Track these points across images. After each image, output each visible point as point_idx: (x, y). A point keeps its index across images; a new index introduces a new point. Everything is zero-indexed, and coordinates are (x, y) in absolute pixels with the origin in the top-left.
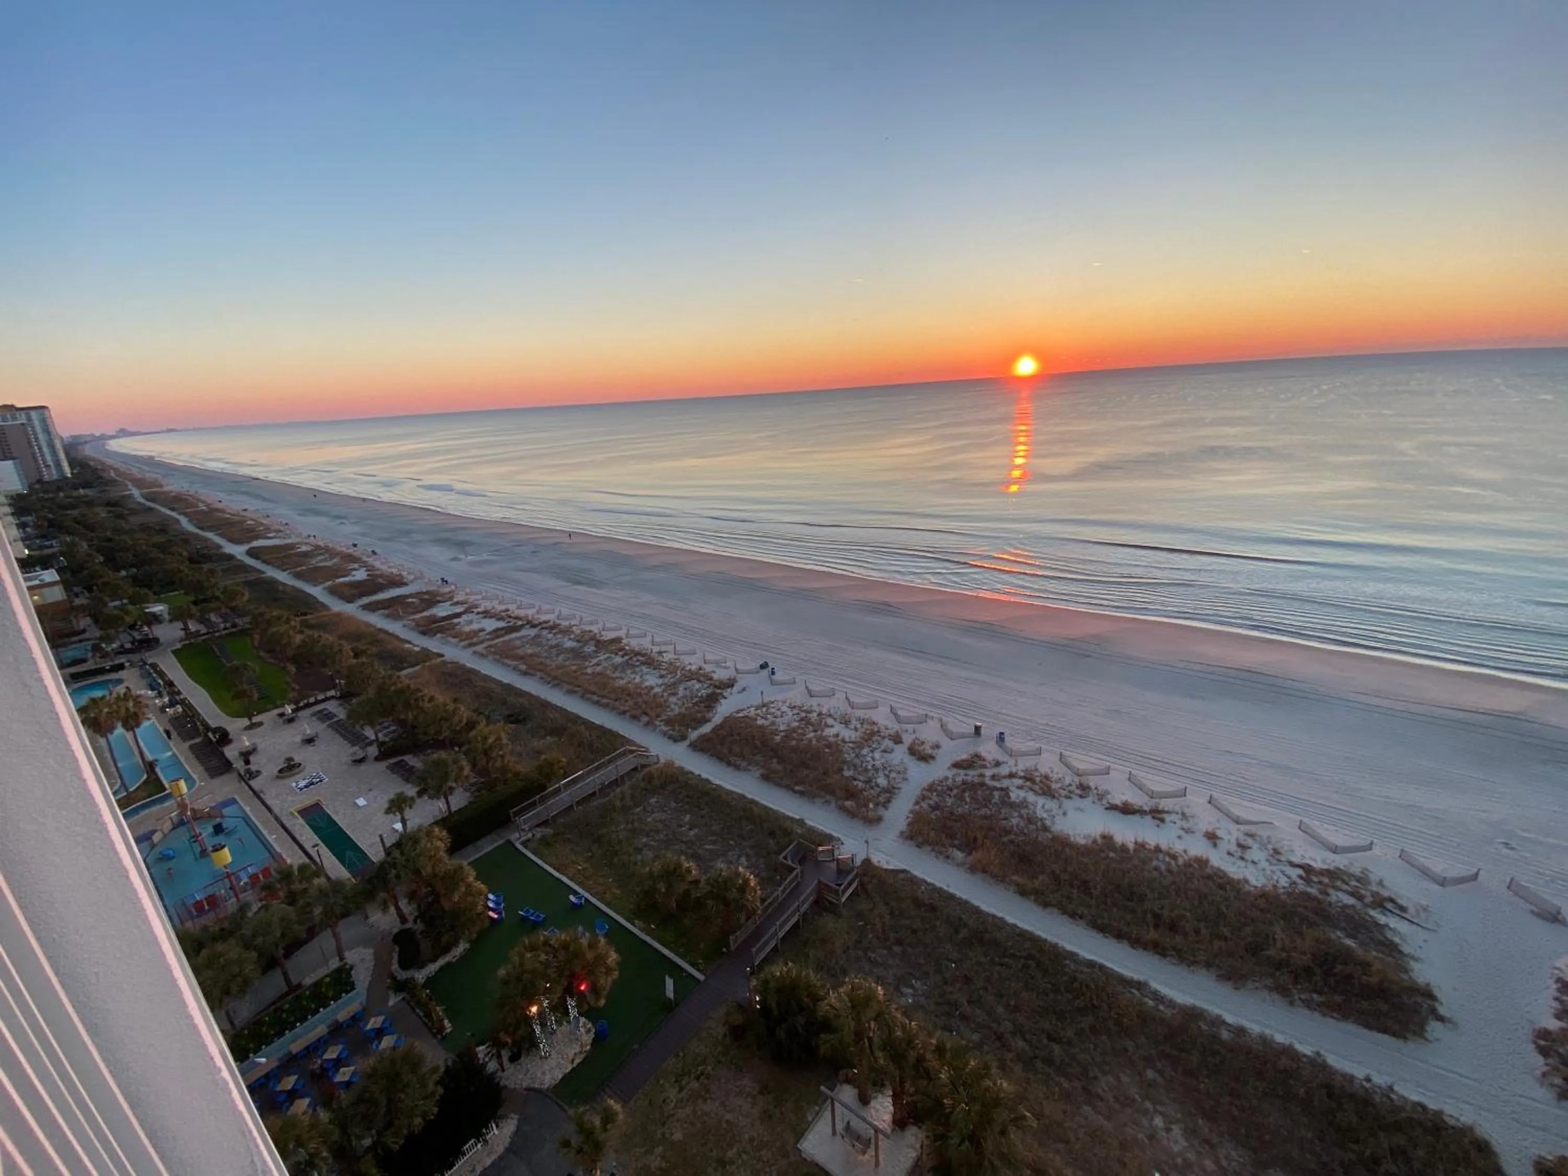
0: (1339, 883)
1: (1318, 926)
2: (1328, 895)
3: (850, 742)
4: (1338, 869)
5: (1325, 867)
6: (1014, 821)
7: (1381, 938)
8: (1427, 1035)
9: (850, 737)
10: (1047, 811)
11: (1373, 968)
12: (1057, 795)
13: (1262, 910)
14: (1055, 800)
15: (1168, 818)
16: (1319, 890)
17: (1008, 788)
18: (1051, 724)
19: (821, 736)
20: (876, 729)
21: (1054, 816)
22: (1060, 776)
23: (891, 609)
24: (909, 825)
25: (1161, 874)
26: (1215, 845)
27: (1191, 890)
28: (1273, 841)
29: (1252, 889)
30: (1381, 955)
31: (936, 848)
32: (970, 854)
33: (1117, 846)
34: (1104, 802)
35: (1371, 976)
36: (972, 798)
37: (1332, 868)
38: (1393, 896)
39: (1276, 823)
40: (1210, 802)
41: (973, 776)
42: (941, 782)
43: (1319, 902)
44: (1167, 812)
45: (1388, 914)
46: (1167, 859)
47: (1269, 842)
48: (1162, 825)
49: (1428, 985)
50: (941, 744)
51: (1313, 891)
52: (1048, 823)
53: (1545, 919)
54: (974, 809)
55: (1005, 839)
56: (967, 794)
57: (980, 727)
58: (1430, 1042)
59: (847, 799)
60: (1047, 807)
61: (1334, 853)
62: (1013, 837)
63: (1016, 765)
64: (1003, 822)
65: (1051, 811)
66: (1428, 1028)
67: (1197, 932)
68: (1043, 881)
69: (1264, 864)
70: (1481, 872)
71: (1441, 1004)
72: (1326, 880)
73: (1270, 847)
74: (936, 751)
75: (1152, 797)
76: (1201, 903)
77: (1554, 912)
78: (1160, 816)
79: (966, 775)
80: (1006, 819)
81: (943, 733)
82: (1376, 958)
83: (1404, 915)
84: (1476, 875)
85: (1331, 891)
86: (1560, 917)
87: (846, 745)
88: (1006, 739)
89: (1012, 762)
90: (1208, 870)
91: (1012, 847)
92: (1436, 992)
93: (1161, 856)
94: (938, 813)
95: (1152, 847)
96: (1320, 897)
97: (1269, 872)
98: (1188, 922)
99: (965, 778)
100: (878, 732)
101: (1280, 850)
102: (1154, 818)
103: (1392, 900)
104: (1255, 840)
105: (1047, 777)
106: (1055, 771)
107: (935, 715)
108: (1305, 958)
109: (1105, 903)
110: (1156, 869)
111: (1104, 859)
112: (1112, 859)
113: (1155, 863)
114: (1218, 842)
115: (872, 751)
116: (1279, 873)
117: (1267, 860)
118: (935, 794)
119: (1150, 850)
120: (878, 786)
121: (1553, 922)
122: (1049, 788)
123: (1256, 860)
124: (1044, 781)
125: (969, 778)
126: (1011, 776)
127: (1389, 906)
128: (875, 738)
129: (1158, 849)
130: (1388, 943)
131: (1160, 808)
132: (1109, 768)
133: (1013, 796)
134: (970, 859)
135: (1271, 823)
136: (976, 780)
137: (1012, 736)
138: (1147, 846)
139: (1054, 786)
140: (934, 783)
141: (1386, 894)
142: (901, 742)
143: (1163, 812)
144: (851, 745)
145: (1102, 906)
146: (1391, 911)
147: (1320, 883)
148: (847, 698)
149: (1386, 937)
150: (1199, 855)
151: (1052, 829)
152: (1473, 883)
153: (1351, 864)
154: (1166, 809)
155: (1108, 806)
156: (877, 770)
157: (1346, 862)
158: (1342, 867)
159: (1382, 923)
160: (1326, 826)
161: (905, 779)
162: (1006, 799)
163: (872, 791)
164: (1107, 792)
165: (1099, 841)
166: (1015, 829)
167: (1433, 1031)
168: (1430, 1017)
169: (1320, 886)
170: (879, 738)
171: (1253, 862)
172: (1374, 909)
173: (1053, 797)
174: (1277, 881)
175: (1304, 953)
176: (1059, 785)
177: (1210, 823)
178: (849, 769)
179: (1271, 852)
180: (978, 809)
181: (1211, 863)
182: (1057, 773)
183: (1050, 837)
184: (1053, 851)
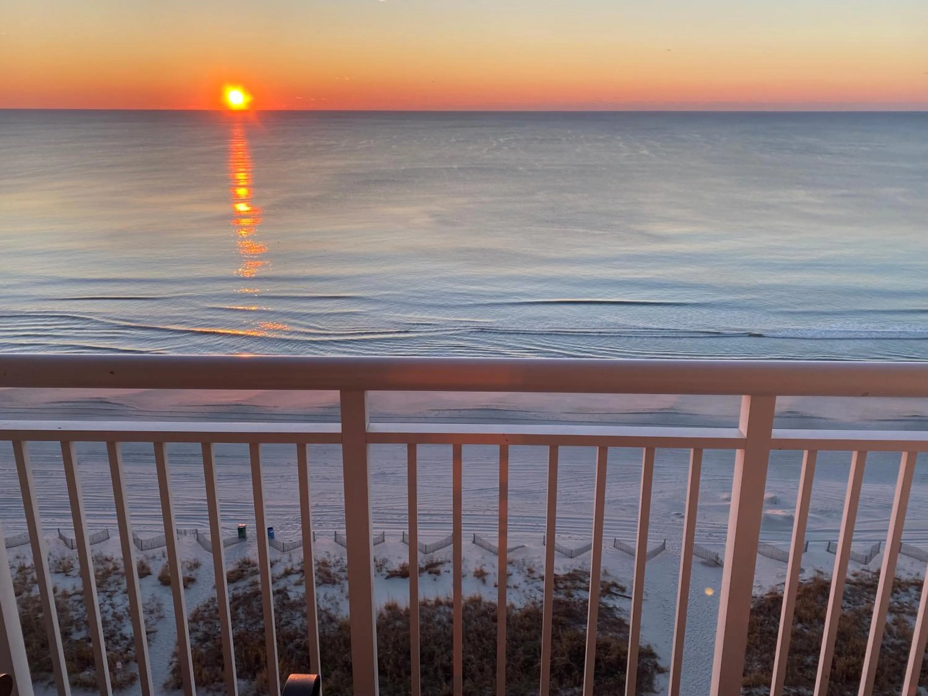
0: (578, 583)
1: (569, 626)
2: (572, 596)
3: (75, 594)
4: (575, 571)
5: (567, 572)
6: (297, 623)
7: (612, 619)
8: (655, 689)
9: (74, 588)
10: (329, 601)
11: (612, 647)
12: (337, 580)
13: (528, 629)
14: (337, 586)
15: (442, 569)
16: (565, 594)
17: (285, 588)
18: (321, 504)
19: (29, 599)
20: (111, 566)
21: (338, 603)
22: (338, 558)
23: (108, 407)
24: (173, 672)
25: (444, 626)
26: (484, 581)
27: (472, 632)
28: (527, 562)
29: (518, 612)
30: (615, 634)
31: (212, 687)
32: (254, 677)
33: (402, 613)
34: (384, 571)
35: (611, 655)
36: (248, 613)
37: (571, 572)
38: (615, 581)
39: (526, 545)
40: (474, 542)
41: (245, 587)
42: (208, 606)
43: (567, 604)
44: (441, 563)
45: (615, 597)
46: (447, 609)
47: (524, 564)
48: (439, 578)
49: (649, 646)
50: (200, 561)
51: (561, 597)
52: (333, 612)
53: (710, 566)
54: (251, 625)
55: (291, 646)
56: (240, 611)
57: (244, 528)
58: (658, 693)
59: (83, 670)
60: (328, 596)
61: (571, 557)
62: (298, 640)
63: (290, 560)
64: (285, 628)
65: (334, 598)
66: (655, 682)
67: (481, 670)
68: (337, 676)
69: (523, 586)
70: (666, 542)
71: (660, 658)
72: (569, 584)
73: (525, 568)
74: (196, 571)
75: (426, 553)
76: (481, 641)
77: (715, 559)
78: (434, 569)
79: (235, 589)
80: (288, 623)
81: (200, 547)
82: (612, 637)
83: (625, 594)
84: (663, 547)
85: (574, 592)
86: (719, 562)
87: (70, 600)
88: (276, 533)
89: (285, 557)
90: (482, 608)
91: (299, 652)
92: (655, 650)
93: (442, 608)
94: (209, 644)
95: (433, 603)
96: (567, 600)
97: (527, 592)
98: (472, 664)
99: (236, 592)
100: (115, 568)
101: (534, 569)
102: (430, 573)
103: (615, 585)
104: (514, 566)
105: (325, 564)
106: (332, 553)
107: (187, 528)
108: (564, 658)
109: (399, 676)
110: (439, 623)
111: (393, 630)
112: (399, 628)
113: (438, 617)
114: (486, 578)
115: (110, 597)
116: (535, 590)
117: (526, 581)
118: (201, 623)
119: (431, 607)
120: (124, 638)
121: (715, 566)
122: (328, 574)
123: (517, 585)
124: (322, 568)
125: (240, 592)
126: (287, 573)
127: (614, 590)
128: (111, 579)
129: (438, 603)
130: (617, 621)
131: (435, 561)
132: (383, 535)
133: (292, 596)
134: (254, 683)
135: (523, 546)
136: (249, 591)
137: (282, 528)
138: (429, 603)
139: (333, 570)
140: (198, 610)
141: (610, 581)
142: (149, 574)
143: (438, 564)
144: (78, 597)
145: (397, 679)
146: (616, 595)
147: (566, 587)
148: (61, 537)
149: (616, 618)
150: (472, 596)
151: (339, 617)
152: (663, 552)
153: (583, 563)
154: (439, 560)
155: (388, 574)
156: (119, 619)
157: (579, 563)
158: (577, 568)
159: (611, 606)
160: (563, 536)
161: (161, 618)
162: (285, 601)
163: (118, 648)
164: (385, 561)
165: (385, 613)
166: (299, 631)
167: (658, 683)
168: (655, 673)
169: (565, 591)
170: (116, 577)
171: (515, 587)
172: (604, 596)
173: (334, 583)
174: (535, 598)
175: (563, 655)
176: (338, 568)
177: (477, 562)
178: (79, 630)
179: (527, 572)
180: (255, 623)
181: (483, 600)
182: (335, 556)
183: (336, 626)
184: (342, 640)
